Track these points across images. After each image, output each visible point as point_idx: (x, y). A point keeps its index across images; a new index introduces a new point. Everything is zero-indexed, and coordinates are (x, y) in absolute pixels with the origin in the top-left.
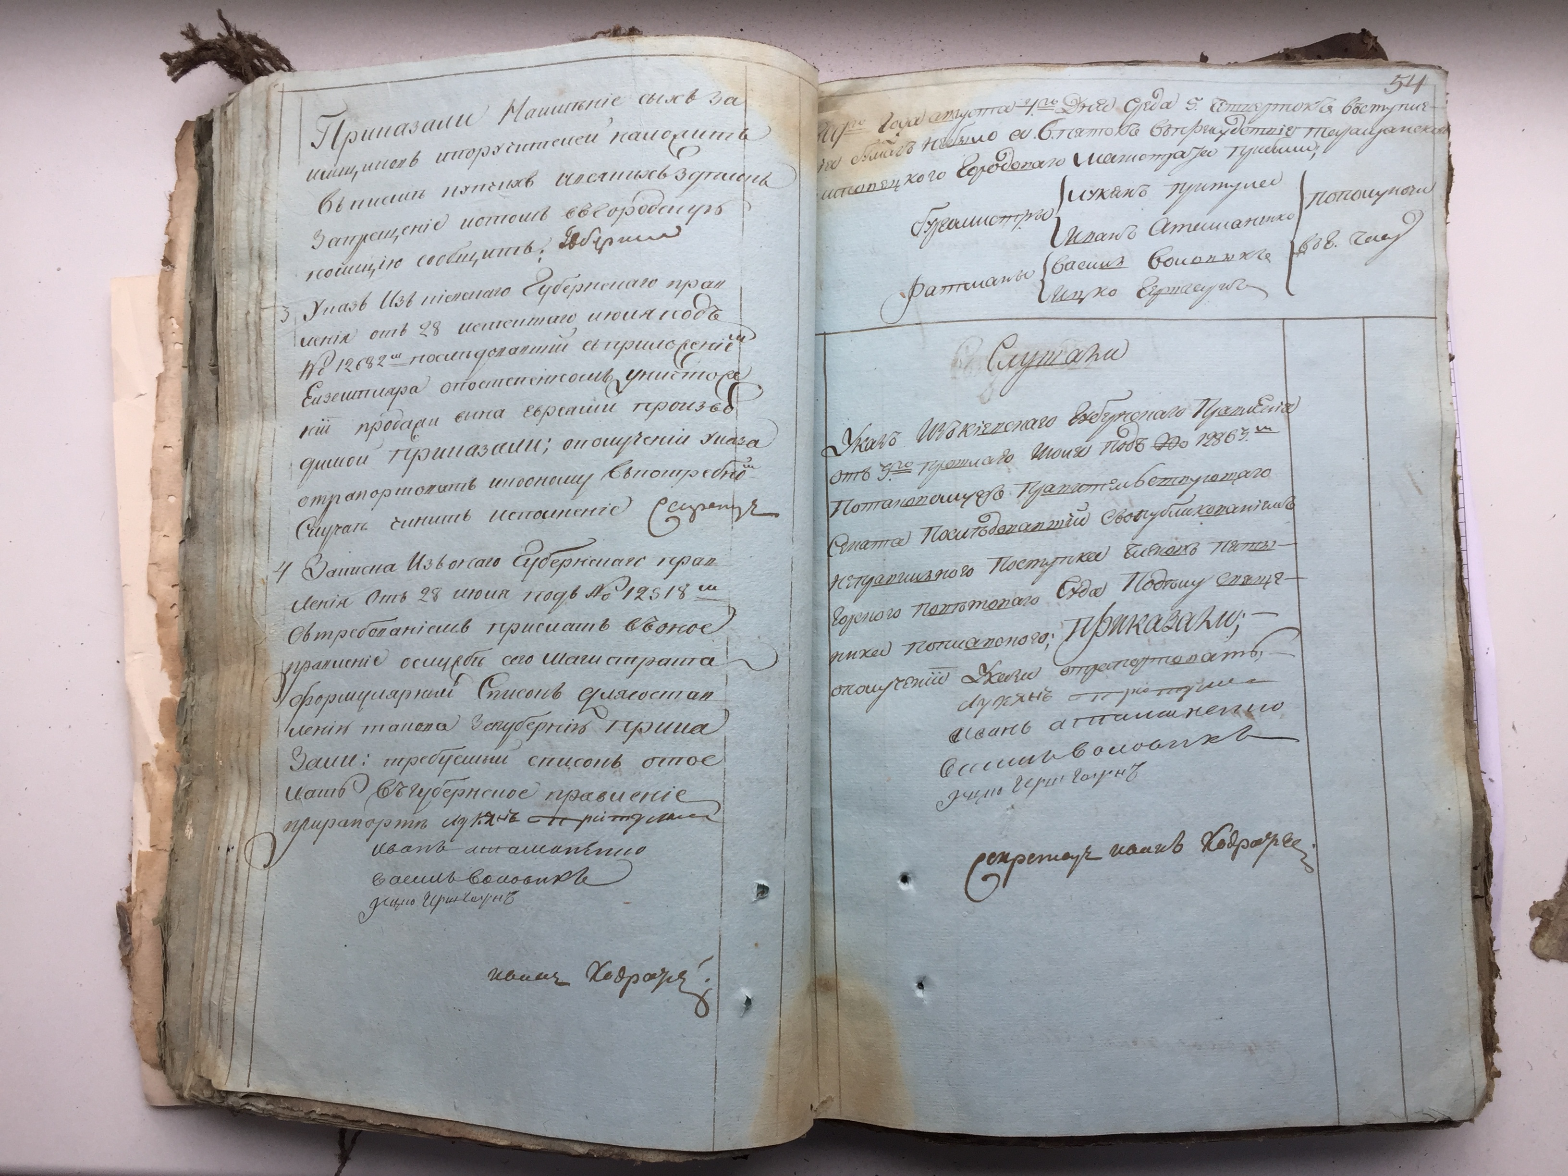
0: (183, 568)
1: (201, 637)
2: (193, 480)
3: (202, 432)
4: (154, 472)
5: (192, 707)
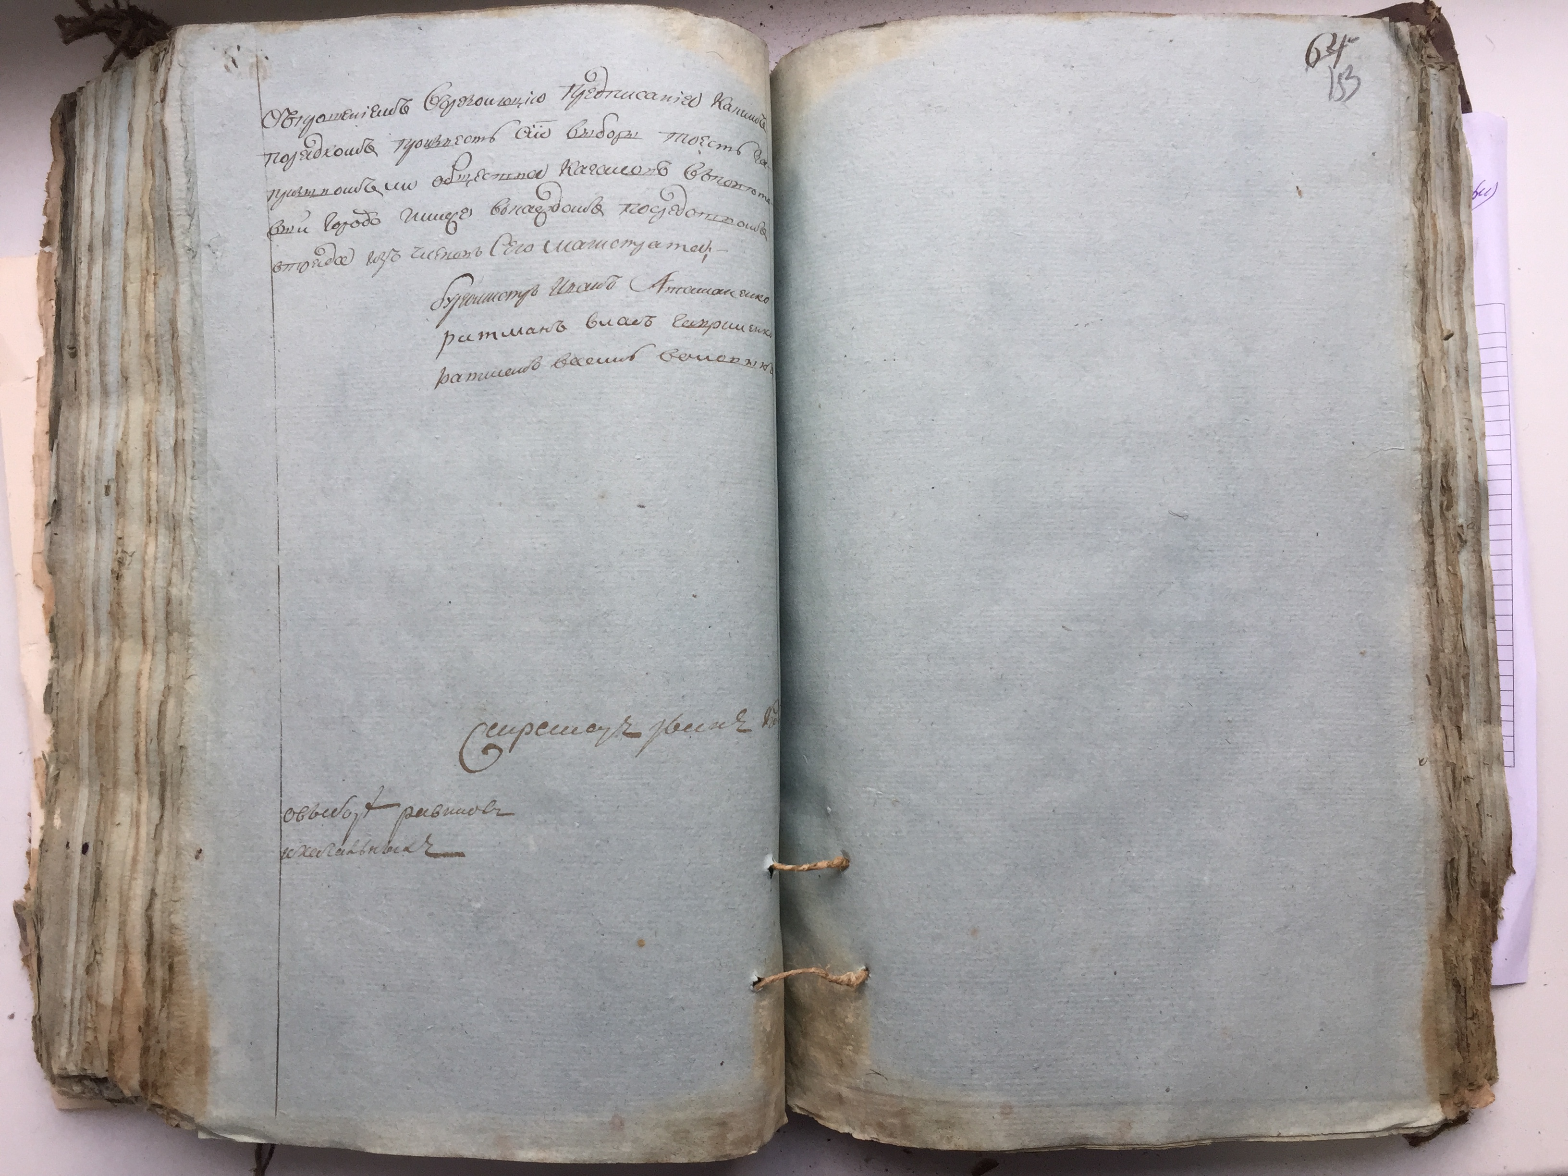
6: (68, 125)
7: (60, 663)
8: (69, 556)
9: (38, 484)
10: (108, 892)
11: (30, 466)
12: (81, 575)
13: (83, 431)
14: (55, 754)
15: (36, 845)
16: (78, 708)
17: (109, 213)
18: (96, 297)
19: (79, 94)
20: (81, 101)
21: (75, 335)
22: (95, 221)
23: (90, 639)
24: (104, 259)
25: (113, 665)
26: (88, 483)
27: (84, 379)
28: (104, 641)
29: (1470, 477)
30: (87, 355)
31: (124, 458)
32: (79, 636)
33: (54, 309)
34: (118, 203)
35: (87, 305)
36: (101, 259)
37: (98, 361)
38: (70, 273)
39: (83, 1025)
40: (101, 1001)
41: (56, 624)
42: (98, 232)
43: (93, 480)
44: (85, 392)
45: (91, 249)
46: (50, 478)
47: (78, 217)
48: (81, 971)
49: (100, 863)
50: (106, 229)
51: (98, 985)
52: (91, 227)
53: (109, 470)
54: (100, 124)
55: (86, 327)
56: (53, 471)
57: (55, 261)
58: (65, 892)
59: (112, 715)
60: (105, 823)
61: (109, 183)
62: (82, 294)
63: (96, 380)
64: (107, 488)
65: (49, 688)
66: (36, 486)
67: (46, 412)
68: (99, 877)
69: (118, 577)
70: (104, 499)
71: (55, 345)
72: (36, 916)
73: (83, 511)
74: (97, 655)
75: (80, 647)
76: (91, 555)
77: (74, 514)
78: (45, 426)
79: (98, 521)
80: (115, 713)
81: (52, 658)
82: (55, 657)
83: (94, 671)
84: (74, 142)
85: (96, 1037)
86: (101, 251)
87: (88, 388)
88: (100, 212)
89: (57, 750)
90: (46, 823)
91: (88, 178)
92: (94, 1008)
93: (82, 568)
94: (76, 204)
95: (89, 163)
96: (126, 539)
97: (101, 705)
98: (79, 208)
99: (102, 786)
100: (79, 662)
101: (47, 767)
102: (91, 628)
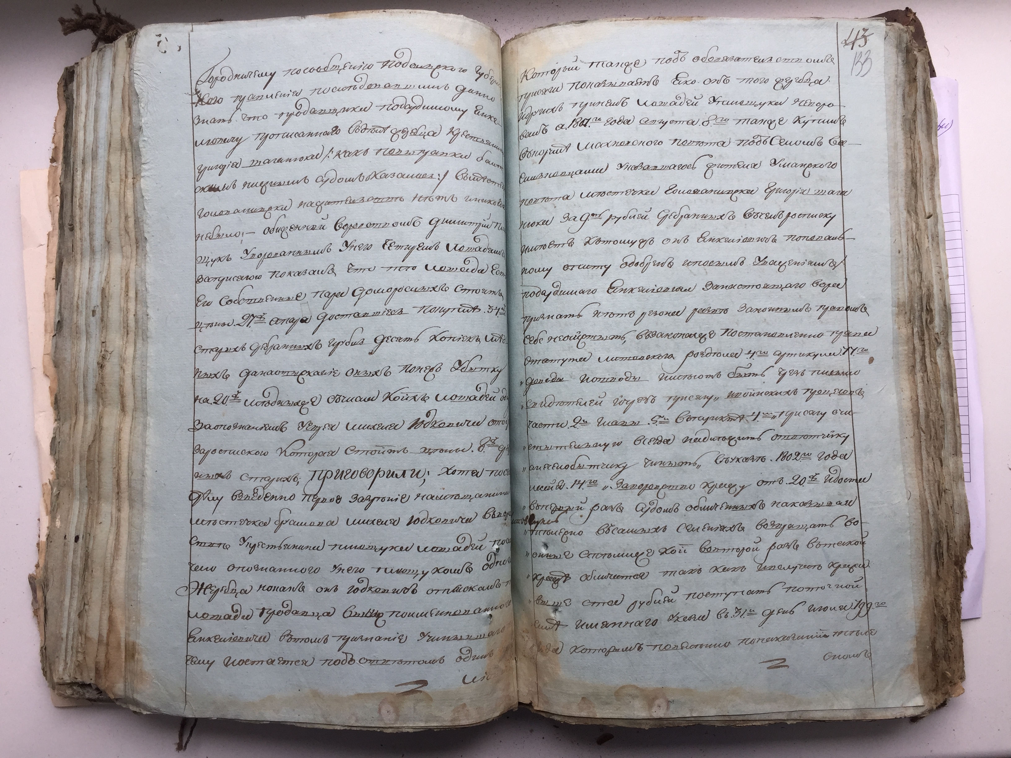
0: (55, 352)
1: (63, 398)
2: (61, 296)
3: (66, 267)
4: (46, 296)
5: (59, 442)
6: (69, 87)
7: (61, 423)
8: (67, 355)
9: (47, 311)
10: (93, 566)
11: (42, 300)
12: (76, 367)
13: (78, 277)
14: (57, 481)
15: (43, 539)
16: (73, 450)
17: (96, 139)
18: (87, 193)
19: (76, 66)
20: (78, 70)
21: (72, 217)
22: (86, 144)
23: (81, 407)
24: (93, 168)
25: (98, 423)
26: (80, 309)
27: (79, 244)
28: (90, 408)
29: (942, 302)
30: (80, 229)
31: (107, 291)
32: (74, 405)
33: (59, 201)
34: (102, 134)
35: (81, 198)
36: (90, 169)
37: (88, 232)
38: (69, 178)
39: (74, 651)
40: (89, 635)
41: (59, 398)
42: (89, 151)
43: (84, 307)
44: (79, 252)
45: (83, 162)
46: (56, 307)
47: (75, 142)
48: (74, 616)
49: (88, 547)
50: (94, 149)
51: (87, 626)
52: (84, 149)
53: (96, 300)
54: (90, 83)
55: (81, 211)
56: (58, 303)
57: (59, 171)
58: (63, 567)
59: (97, 453)
60: (92, 522)
61: (96, 121)
62: (78, 190)
63: (87, 244)
64: (94, 312)
65: (54, 439)
66: (46, 312)
67: (53, 266)
68: (87, 556)
69: (101, 366)
70: (92, 319)
71: (60, 224)
72: (44, 583)
73: (77, 327)
74: (86, 417)
75: (74, 412)
76: (83, 354)
77: (71, 328)
78: (53, 273)
79: (87, 332)
80: (100, 452)
81: (56, 420)
82: (57, 419)
83: (83, 427)
84: (73, 97)
85: (85, 658)
86: (91, 163)
87: (82, 249)
88: (90, 138)
89: (58, 478)
90: (51, 525)
91: (82, 118)
92: (84, 639)
93: (76, 363)
94: (74, 135)
95: (83, 109)
96: (107, 343)
97: (90, 447)
98: (76, 137)
99: (90, 498)
100: (74, 422)
101: (52, 489)
102: (82, 400)
